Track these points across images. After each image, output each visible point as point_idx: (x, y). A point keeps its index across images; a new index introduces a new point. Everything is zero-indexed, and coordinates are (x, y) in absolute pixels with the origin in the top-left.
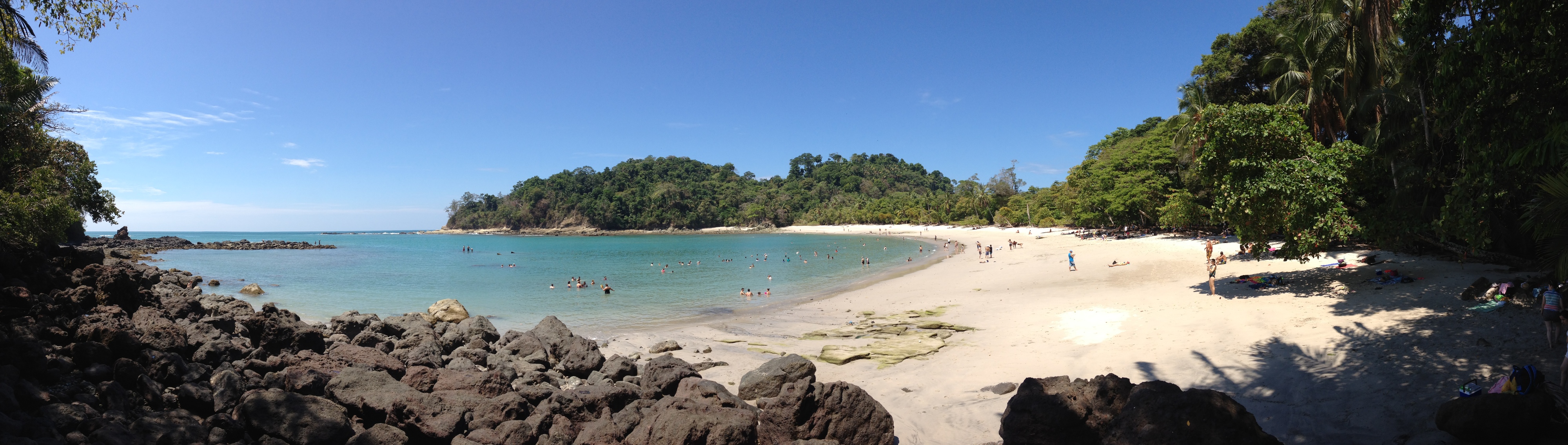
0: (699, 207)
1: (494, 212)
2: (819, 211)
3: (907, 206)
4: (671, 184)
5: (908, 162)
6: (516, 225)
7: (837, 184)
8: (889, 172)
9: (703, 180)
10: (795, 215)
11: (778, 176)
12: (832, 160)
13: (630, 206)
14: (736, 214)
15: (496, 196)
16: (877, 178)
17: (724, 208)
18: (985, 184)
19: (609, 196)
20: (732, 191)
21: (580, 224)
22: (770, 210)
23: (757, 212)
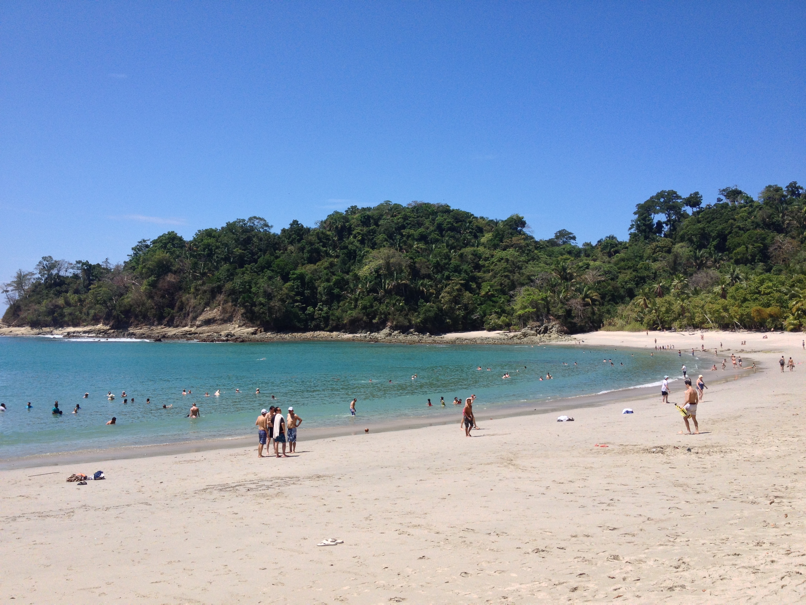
0: (442, 294)
6: (121, 319)
9: (466, 245)
11: (612, 237)
12: (725, 200)
13: (320, 289)
17: (489, 297)
19: (285, 269)
20: (509, 264)
21: (228, 320)
22: (558, 299)
23: (534, 304)
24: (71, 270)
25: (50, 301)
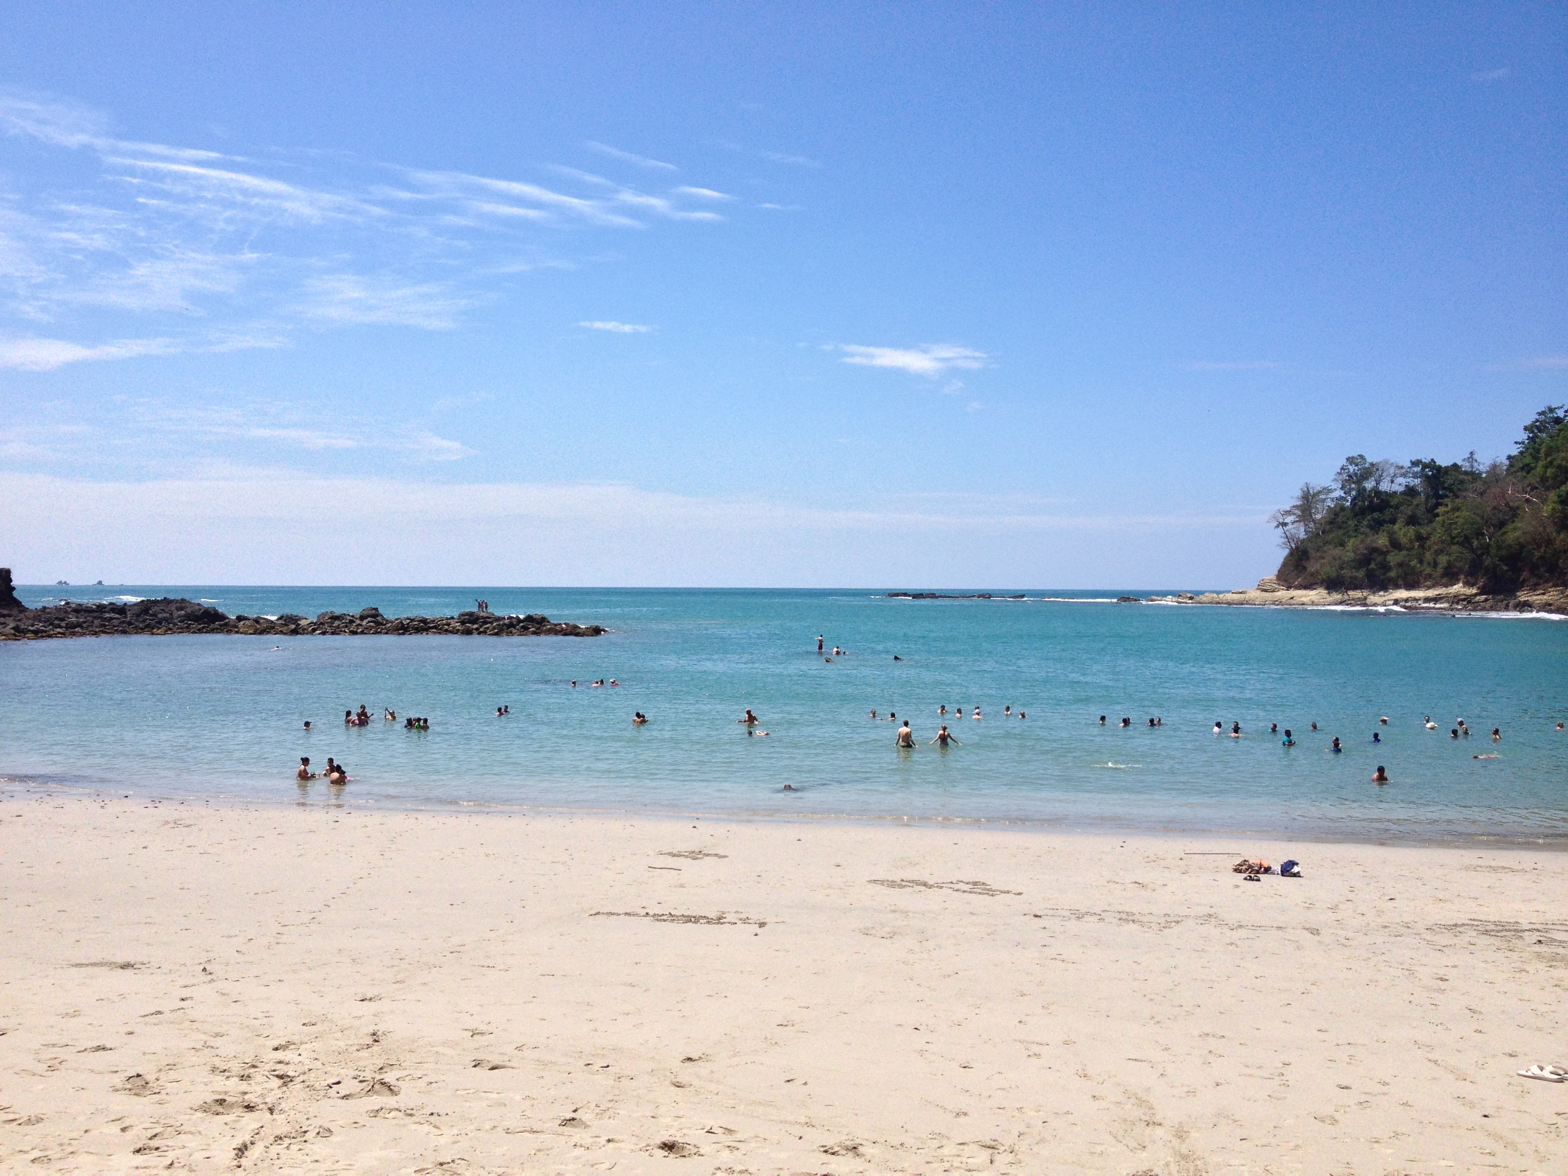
24: (1401, 480)
25: (1362, 541)
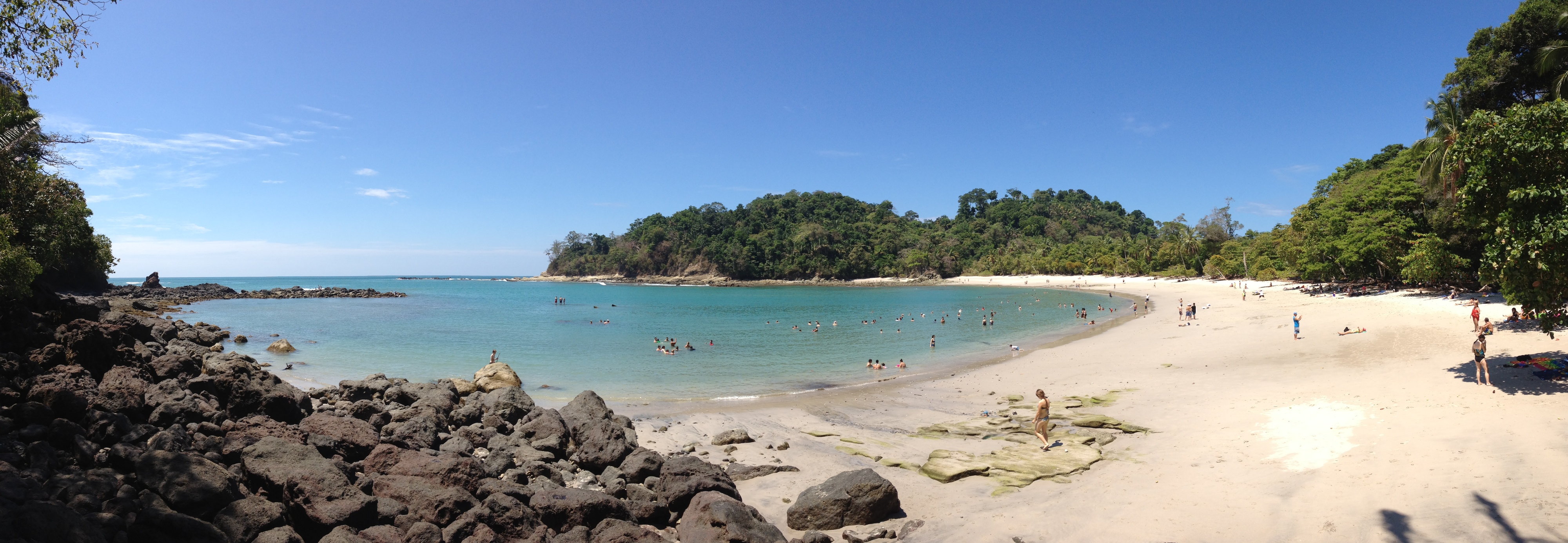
0: (851, 254)
1: (604, 255)
2: (993, 259)
3: (1099, 253)
4: (817, 225)
5: (1103, 199)
6: (631, 271)
7: (1016, 226)
8: (1080, 211)
9: (857, 221)
10: (965, 264)
11: (945, 217)
12: (1010, 196)
13: (767, 251)
14: (894, 262)
15: (607, 236)
16: (1065, 218)
17: (880, 255)
18: (1194, 226)
19: (742, 238)
20: (889, 234)
21: (707, 272)
22: (934, 257)
23: (919, 260)
24: (587, 240)
25: (576, 260)
